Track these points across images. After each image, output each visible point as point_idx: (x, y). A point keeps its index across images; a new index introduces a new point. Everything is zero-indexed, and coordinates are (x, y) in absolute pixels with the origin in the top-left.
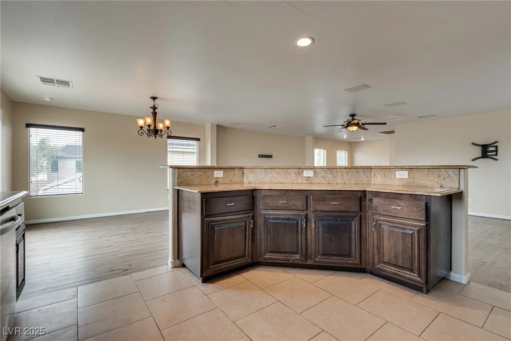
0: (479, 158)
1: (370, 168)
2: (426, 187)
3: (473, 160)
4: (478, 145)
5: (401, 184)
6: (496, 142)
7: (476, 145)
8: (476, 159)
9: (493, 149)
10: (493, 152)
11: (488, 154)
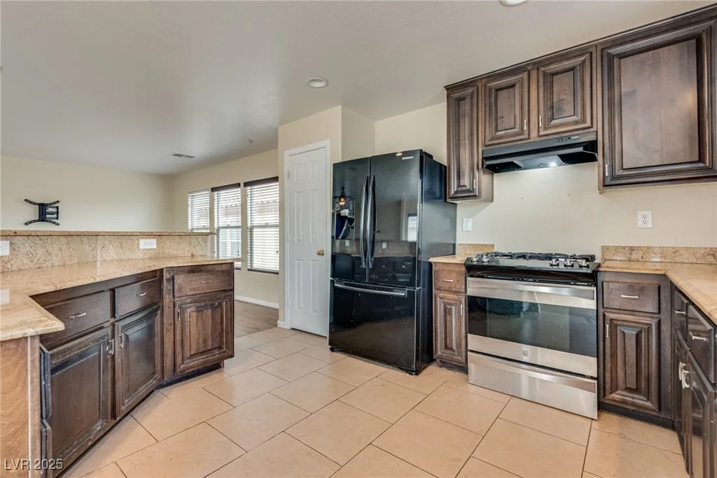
0: (34, 221)
1: (97, 235)
2: (177, 257)
3: (26, 224)
4: (34, 204)
5: (146, 257)
6: (58, 202)
7: (30, 202)
8: (30, 222)
9: (55, 210)
10: (53, 214)
11: (48, 216)
